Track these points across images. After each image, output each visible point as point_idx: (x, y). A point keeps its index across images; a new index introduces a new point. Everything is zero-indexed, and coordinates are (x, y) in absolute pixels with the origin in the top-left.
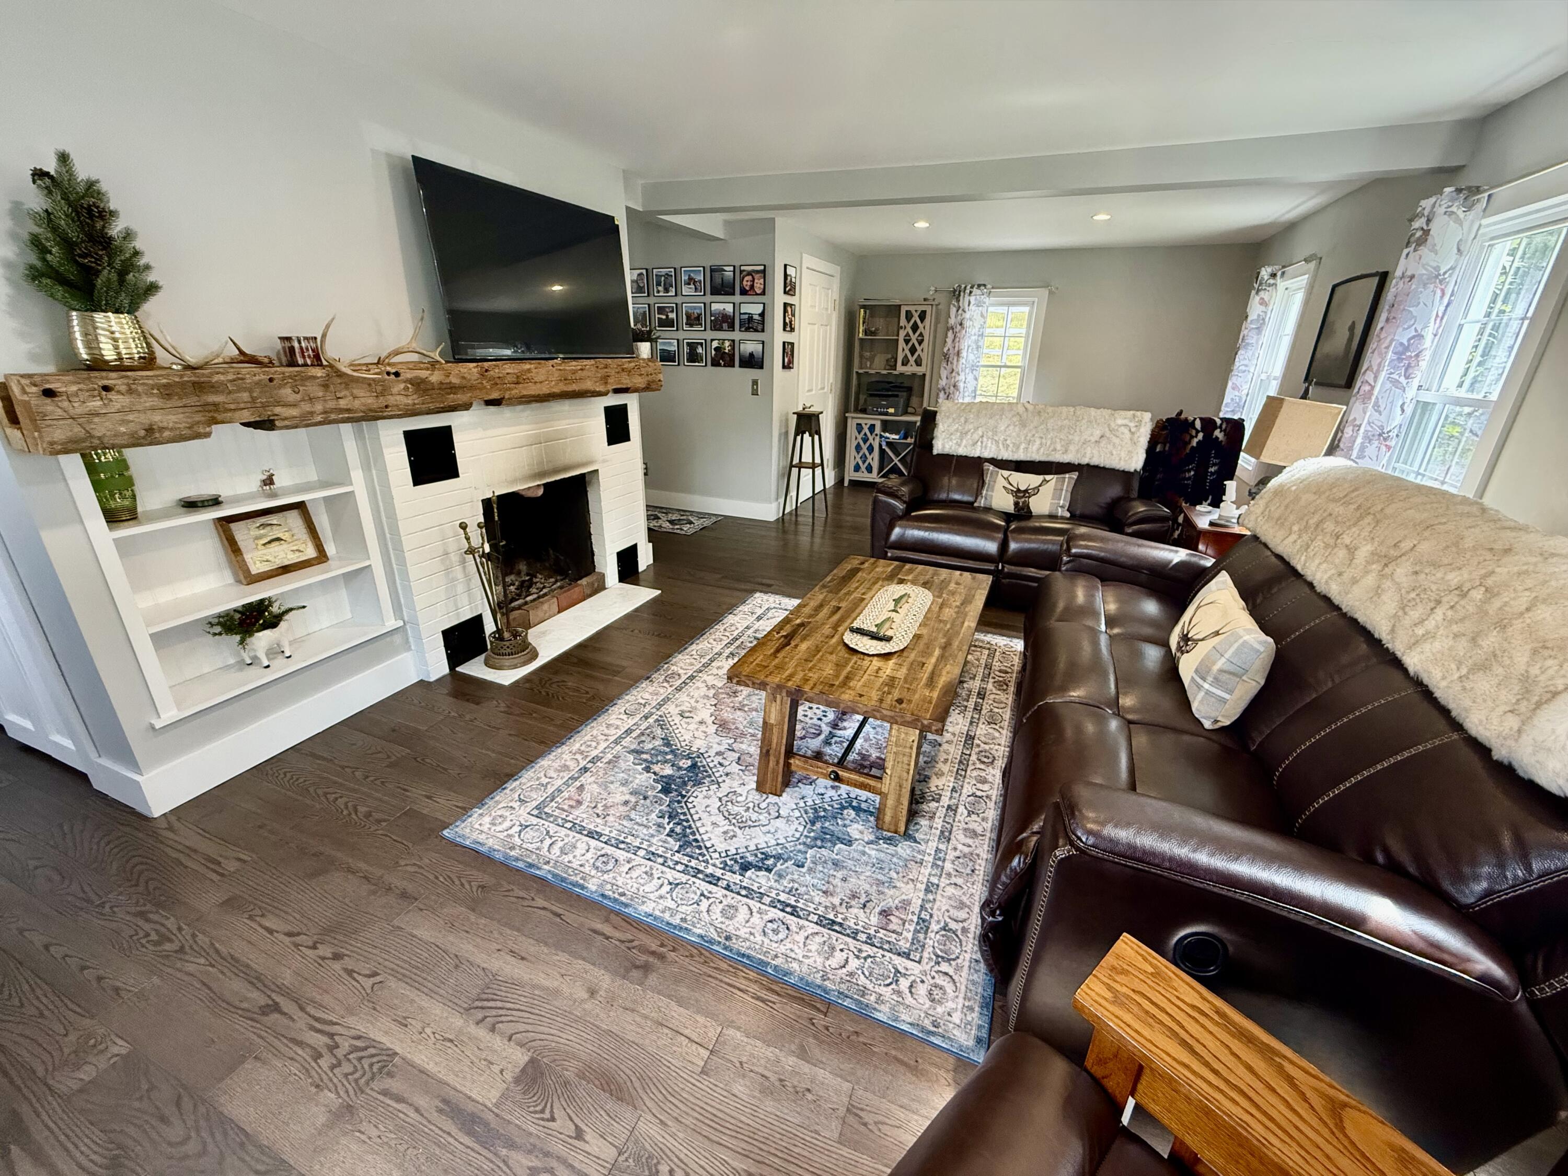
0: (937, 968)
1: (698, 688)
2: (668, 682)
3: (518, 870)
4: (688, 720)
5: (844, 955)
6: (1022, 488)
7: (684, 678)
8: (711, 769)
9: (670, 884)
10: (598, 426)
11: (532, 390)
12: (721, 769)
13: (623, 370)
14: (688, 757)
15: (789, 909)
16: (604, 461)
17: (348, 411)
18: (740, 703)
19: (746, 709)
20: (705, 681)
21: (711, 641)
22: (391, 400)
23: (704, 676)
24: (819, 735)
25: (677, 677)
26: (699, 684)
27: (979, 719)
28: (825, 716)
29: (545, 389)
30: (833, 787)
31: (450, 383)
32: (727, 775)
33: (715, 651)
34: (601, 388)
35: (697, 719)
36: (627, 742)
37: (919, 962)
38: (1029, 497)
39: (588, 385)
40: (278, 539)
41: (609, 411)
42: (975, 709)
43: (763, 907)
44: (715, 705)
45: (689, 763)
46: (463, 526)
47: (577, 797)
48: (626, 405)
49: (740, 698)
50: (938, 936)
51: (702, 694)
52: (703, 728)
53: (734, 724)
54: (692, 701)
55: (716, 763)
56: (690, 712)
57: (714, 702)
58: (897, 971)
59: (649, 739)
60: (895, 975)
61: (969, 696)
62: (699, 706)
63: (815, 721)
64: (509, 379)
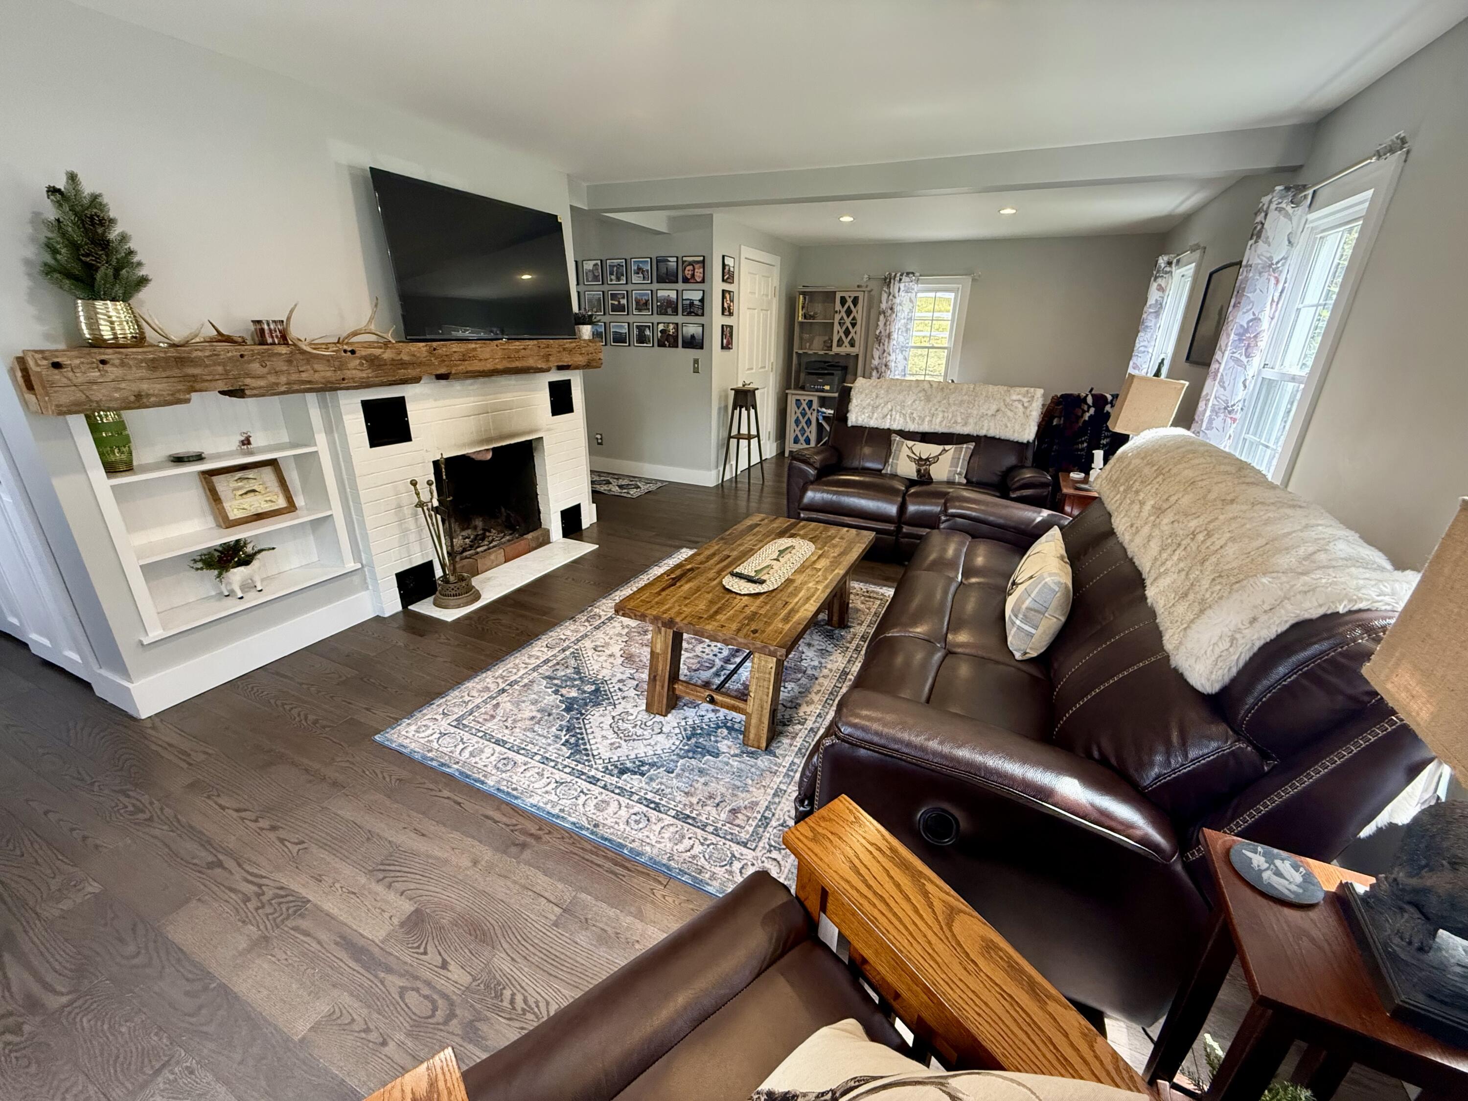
0: (768, 855)
1: (614, 627)
2: (589, 622)
3: (432, 768)
4: (599, 653)
5: (691, 842)
6: (924, 457)
7: (603, 618)
8: (611, 693)
9: (557, 782)
10: (544, 398)
11: (477, 366)
12: (619, 693)
13: (564, 349)
14: (594, 683)
15: (652, 805)
16: (549, 430)
17: (310, 382)
20: (622, 622)
22: (348, 374)
24: (711, 668)
25: (597, 618)
26: (616, 624)
27: (857, 658)
28: (720, 653)
29: (489, 366)
30: (713, 711)
31: (401, 359)
32: (624, 698)
34: (544, 366)
35: (608, 652)
36: (544, 670)
37: (754, 850)
38: (930, 465)
39: (531, 362)
40: (254, 491)
41: (553, 386)
42: (855, 650)
43: (631, 803)
44: (626, 642)
45: (593, 688)
46: (414, 483)
47: (492, 712)
48: (569, 381)
50: (775, 831)
51: (617, 632)
52: (611, 660)
53: (639, 657)
54: (607, 638)
55: (616, 688)
56: (603, 646)
57: (625, 638)
58: (733, 856)
59: (563, 668)
60: (731, 859)
61: (852, 639)
62: (612, 642)
63: (711, 657)
64: (456, 356)
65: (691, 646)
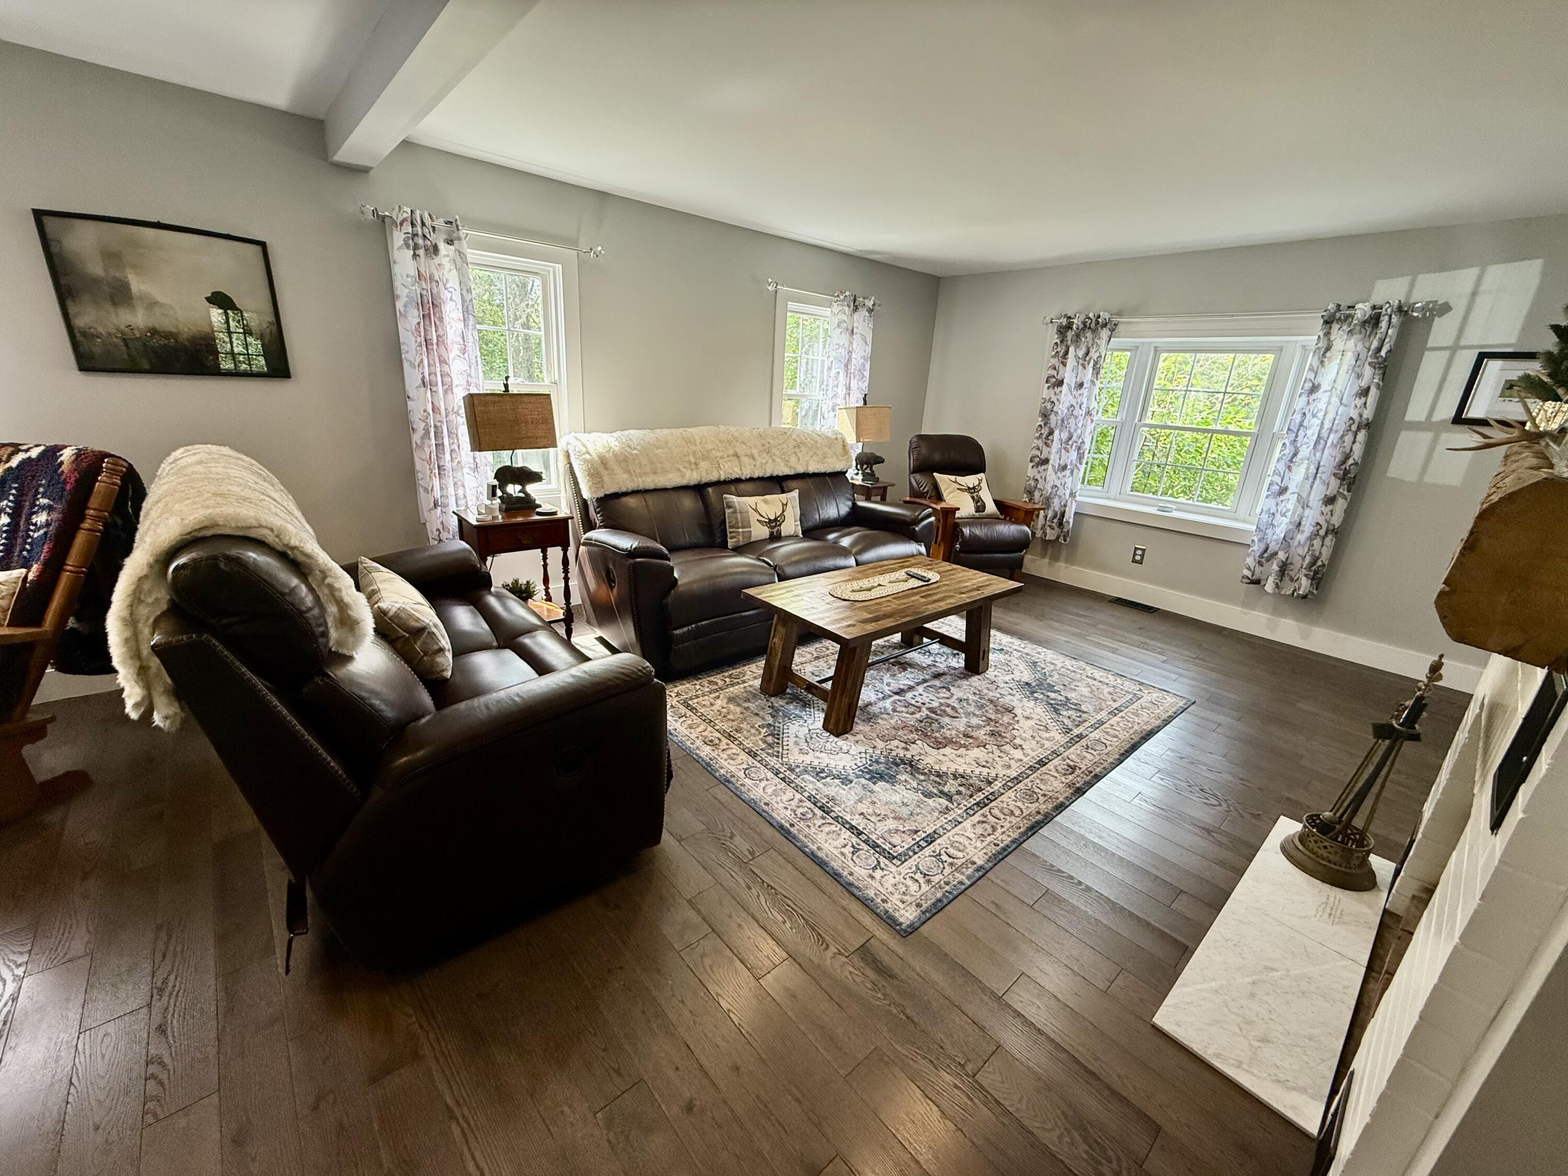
1: (1033, 750)
2: (1069, 766)
4: (1041, 723)
7: (1050, 766)
8: (1019, 688)
12: (1011, 686)
14: (1036, 699)
18: (989, 724)
19: (984, 718)
20: (1026, 755)
21: (1017, 812)
23: (1029, 761)
24: (928, 686)
25: (1059, 768)
28: (915, 696)
30: (937, 662)
32: (1007, 683)
33: (1011, 793)
44: (1014, 729)
45: (1035, 695)
49: (988, 728)
51: (1027, 742)
52: (1026, 714)
54: (1037, 738)
56: (1040, 730)
57: (1014, 732)
59: (1074, 717)
65: (943, 708)
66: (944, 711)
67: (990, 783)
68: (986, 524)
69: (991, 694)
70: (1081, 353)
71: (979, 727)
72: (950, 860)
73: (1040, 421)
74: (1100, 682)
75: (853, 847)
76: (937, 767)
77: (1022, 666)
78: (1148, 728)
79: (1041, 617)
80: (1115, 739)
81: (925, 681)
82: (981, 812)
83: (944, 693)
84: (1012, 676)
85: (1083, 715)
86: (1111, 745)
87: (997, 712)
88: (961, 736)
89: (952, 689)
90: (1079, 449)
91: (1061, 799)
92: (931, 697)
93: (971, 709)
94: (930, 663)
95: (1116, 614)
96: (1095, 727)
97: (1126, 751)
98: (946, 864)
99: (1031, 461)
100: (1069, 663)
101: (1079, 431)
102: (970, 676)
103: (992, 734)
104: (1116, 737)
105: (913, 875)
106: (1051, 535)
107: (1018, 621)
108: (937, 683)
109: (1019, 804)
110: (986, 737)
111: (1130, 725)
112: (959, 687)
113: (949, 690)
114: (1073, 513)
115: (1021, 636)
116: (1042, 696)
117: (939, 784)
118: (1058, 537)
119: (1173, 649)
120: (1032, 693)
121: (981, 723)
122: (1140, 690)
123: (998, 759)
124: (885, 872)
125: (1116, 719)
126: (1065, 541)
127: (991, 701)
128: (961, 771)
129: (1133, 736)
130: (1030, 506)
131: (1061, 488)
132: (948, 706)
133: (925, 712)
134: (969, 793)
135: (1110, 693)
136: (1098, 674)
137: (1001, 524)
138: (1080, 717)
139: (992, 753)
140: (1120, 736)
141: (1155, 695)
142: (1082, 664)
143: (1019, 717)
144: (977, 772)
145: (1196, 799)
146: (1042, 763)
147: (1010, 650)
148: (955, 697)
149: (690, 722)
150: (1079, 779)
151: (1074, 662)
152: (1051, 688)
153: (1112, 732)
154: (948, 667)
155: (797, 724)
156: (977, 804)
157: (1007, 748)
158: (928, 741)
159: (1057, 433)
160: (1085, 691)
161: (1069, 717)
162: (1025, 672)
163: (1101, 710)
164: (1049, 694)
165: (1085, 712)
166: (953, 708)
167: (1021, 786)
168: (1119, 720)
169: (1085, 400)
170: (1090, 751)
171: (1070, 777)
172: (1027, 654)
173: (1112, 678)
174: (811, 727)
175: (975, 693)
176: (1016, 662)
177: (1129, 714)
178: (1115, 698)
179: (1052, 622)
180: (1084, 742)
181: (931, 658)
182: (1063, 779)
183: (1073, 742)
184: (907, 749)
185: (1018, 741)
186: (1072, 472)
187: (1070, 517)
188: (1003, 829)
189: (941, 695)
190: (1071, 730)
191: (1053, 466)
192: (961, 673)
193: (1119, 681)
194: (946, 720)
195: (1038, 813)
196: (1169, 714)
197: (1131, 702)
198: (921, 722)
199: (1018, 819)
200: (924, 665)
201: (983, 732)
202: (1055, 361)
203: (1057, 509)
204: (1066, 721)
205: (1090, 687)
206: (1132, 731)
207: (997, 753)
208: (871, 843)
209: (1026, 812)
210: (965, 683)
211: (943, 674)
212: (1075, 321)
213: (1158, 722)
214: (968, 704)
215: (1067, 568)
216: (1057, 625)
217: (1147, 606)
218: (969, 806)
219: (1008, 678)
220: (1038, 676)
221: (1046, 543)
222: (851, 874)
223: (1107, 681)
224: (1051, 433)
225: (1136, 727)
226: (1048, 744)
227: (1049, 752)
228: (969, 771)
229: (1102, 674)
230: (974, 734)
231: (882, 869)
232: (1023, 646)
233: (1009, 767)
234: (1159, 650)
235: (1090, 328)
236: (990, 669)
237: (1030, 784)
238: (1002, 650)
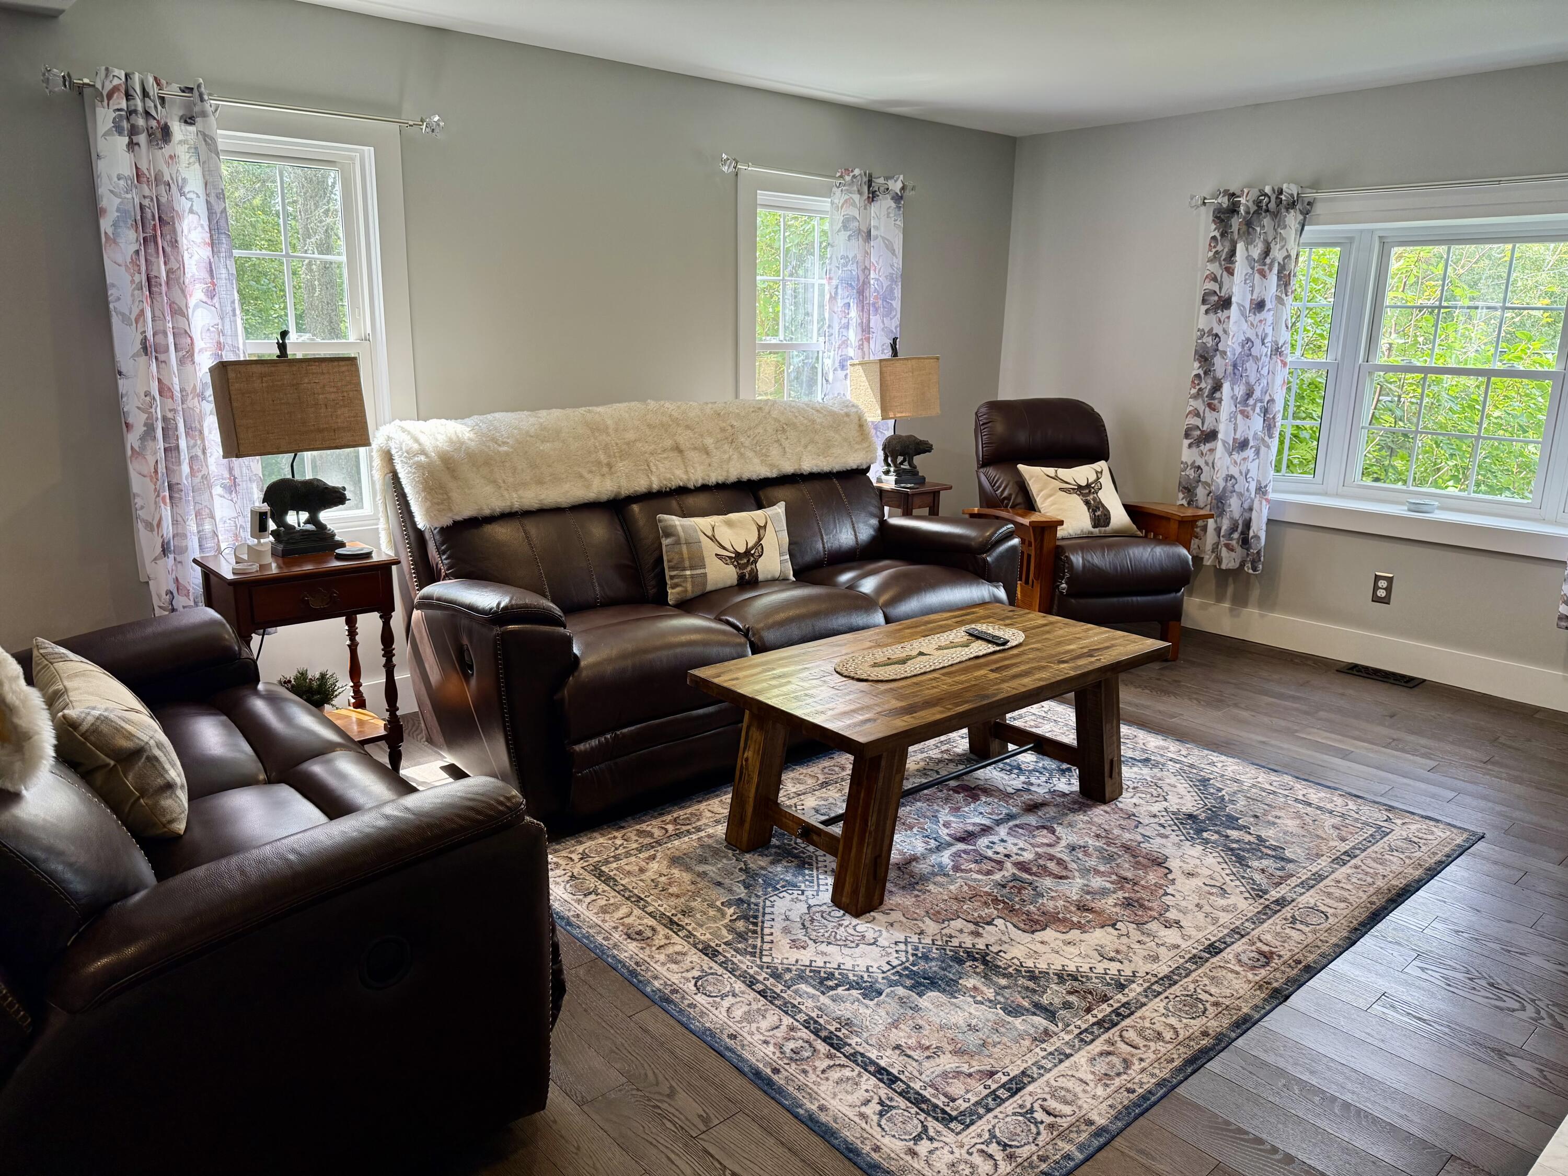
1: (1198, 929)
4: (1213, 883)
7: (1229, 954)
8: (1175, 824)
12: (1162, 821)
14: (1206, 842)
18: (1122, 888)
19: (1114, 877)
21: (1168, 1035)
23: (1190, 947)
24: (1016, 826)
25: (1244, 958)
28: (993, 843)
30: (1032, 784)
32: (1155, 816)
33: (1158, 1004)
44: (1166, 894)
45: (1205, 835)
49: (1120, 894)
51: (1189, 916)
52: (1188, 868)
53: (1138, 863)
54: (1207, 908)
56: (1211, 894)
57: (1168, 900)
63: (1011, 840)
65: (1041, 862)
66: (1045, 868)
67: (1121, 987)
68: (1110, 547)
69: (1127, 836)
70: (1256, 252)
71: (1104, 892)
72: (1049, 1120)
73: (1196, 368)
74: (1319, 808)
75: (881, 1103)
76: (1029, 963)
77: (1182, 787)
78: (1400, 883)
79: (1218, 703)
80: (1343, 905)
81: (1010, 817)
82: (1105, 1036)
83: (1044, 837)
84: (1165, 804)
85: (1290, 866)
86: (1335, 915)
87: (1137, 865)
88: (1073, 909)
89: (1059, 829)
90: (1266, 411)
91: (1245, 1010)
92: (1021, 845)
93: (1092, 862)
94: (1020, 787)
95: (1350, 692)
96: (1307, 885)
97: (1363, 924)
98: (1042, 1127)
99: (1187, 436)
100: (1263, 778)
101: (1264, 382)
102: (1090, 807)
103: (1128, 904)
104: (1344, 900)
105: (983, 1147)
106: (1229, 560)
107: (1177, 710)
108: (1032, 820)
109: (1172, 1021)
110: (1117, 909)
111: (1369, 880)
112: (1070, 825)
113: (1053, 832)
114: (1265, 520)
115: (1181, 735)
116: (1216, 837)
117: (1034, 991)
118: (1242, 564)
119: (1448, 747)
120: (1199, 831)
121: (1108, 885)
122: (1388, 820)
123: (1136, 946)
124: (936, 1144)
125: (1346, 870)
126: (1254, 569)
127: (1127, 848)
128: (1072, 968)
129: (1374, 898)
130: (1189, 512)
131: (1241, 479)
132: (1051, 858)
133: (1010, 869)
134: (1084, 1005)
135: (1335, 827)
136: (1315, 795)
137: (1137, 545)
138: (1283, 869)
139: (1128, 935)
140: (1351, 899)
141: (1413, 827)
142: (1287, 779)
143: (1176, 874)
144: (1100, 969)
145: (1480, 1000)
146: (1213, 950)
147: (1162, 760)
148: (1063, 843)
149: (604, 902)
150: (1278, 975)
151: (1273, 777)
152: (1232, 821)
153: (1337, 892)
154: (1053, 792)
155: (788, 897)
156: (1099, 1023)
157: (1154, 926)
158: (1015, 920)
159: (1226, 387)
160: (1291, 824)
161: (1263, 871)
162: (1188, 796)
163: (1319, 856)
164: (1229, 832)
165: (1290, 861)
166: (1060, 862)
167: (1176, 990)
168: (1350, 871)
169: (1269, 330)
170: (1298, 926)
171: (1263, 972)
172: (1192, 766)
173: (1339, 801)
174: (811, 902)
175: (1098, 836)
176: (1173, 780)
177: (1369, 861)
178: (1344, 834)
179: (1236, 711)
180: (1287, 912)
181: (1022, 778)
182: (1250, 976)
183: (1268, 912)
184: (977, 934)
185: (1172, 915)
186: (1257, 452)
187: (1259, 528)
188: (1143, 1064)
189: (1040, 840)
190: (1266, 892)
191: (1224, 442)
192: (1075, 803)
193: (1352, 805)
194: (1048, 882)
195: (1205, 1034)
196: (1438, 858)
197: (1372, 840)
198: (1004, 886)
199: (1170, 1046)
200: (1010, 790)
201: (1111, 901)
202: (1215, 268)
203: (1236, 515)
204: (1257, 877)
205: (1300, 817)
206: (1372, 890)
207: (1135, 935)
208: (912, 1095)
209: (1183, 1034)
210: (1080, 818)
211: (1043, 804)
212: (1243, 200)
213: (1418, 873)
214: (1086, 853)
215: (1262, 616)
216: (1245, 714)
217: (1403, 677)
218: (1084, 1026)
219: (1156, 808)
220: (1211, 802)
221: (1224, 576)
222: (877, 1149)
223: (1329, 806)
224: (1217, 387)
225: (1380, 883)
226: (1224, 918)
227: (1226, 931)
228: (1085, 968)
229: (1322, 795)
230: (1097, 905)
231: (931, 1139)
232: (1184, 752)
233: (1156, 959)
234: (1423, 750)
235: (1267, 211)
236: (1125, 794)
237: (1191, 987)
238: (1147, 760)
